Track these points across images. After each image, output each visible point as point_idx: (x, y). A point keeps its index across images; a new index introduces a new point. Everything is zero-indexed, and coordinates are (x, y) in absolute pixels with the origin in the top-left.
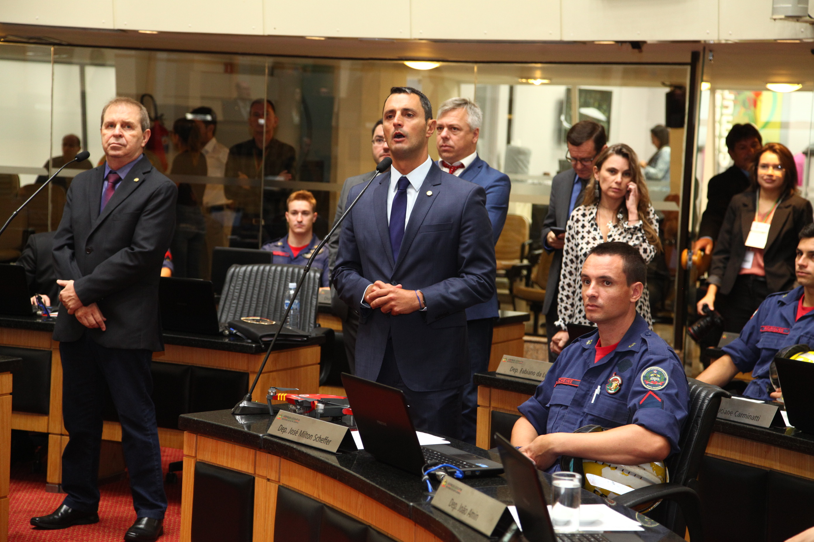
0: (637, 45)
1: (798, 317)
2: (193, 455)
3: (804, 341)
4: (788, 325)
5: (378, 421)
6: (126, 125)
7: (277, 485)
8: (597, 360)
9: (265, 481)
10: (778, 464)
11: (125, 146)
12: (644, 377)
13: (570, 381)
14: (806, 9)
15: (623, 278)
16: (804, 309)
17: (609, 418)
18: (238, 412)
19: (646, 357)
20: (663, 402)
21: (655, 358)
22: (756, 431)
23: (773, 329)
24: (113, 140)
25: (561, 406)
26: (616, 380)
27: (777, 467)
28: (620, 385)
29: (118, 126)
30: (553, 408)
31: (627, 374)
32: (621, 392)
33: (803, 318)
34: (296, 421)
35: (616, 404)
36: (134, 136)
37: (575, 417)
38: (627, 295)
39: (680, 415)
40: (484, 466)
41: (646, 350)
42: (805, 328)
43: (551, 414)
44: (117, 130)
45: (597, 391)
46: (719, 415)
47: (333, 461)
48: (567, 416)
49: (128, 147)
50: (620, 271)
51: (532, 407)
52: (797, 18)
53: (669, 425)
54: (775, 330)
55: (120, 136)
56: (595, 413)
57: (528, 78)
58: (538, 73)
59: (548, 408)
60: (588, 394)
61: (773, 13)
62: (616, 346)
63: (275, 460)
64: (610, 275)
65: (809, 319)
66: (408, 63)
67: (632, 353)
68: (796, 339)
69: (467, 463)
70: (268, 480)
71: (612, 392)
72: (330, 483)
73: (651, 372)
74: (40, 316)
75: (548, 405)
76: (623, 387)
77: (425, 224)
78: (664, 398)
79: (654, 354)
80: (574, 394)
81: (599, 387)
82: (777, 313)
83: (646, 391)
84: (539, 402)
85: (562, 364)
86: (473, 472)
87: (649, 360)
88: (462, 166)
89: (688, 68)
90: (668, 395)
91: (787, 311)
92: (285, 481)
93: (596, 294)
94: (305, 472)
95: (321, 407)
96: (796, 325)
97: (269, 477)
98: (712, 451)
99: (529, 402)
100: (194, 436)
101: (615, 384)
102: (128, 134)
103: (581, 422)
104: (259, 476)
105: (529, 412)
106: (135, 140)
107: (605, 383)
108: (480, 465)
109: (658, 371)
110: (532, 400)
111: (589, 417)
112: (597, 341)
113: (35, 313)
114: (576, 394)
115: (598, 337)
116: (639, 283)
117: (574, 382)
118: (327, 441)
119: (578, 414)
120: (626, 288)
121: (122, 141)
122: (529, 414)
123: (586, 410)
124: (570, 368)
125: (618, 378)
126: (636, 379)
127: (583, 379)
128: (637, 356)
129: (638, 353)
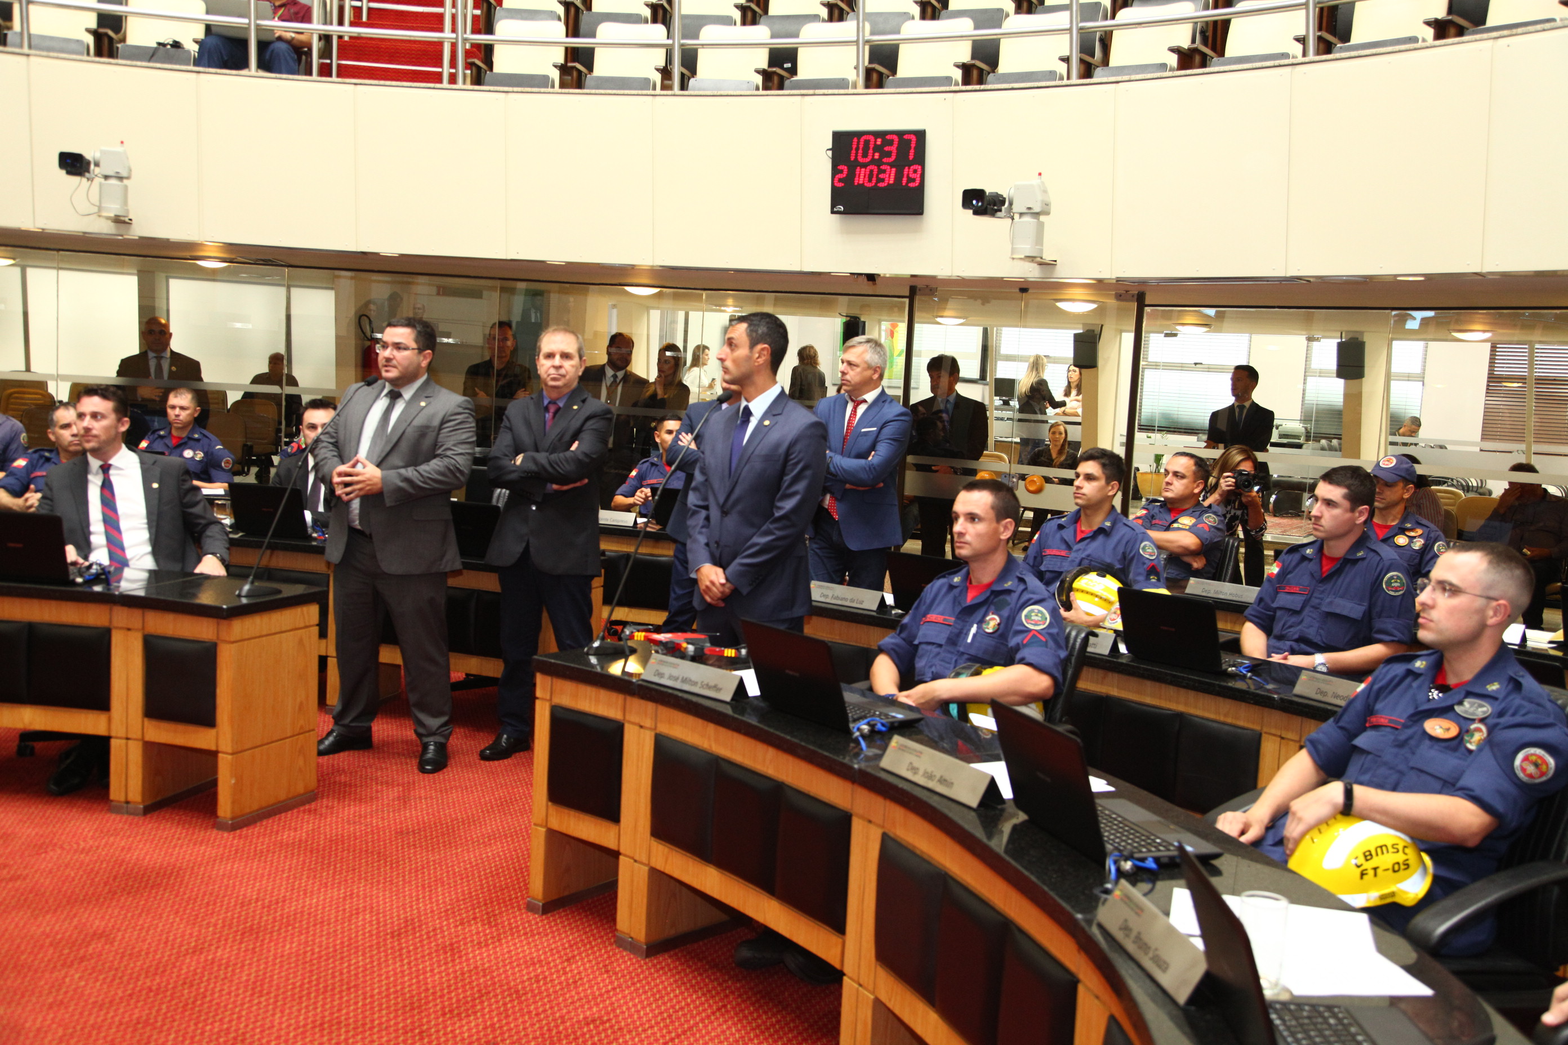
0: (871, 278)
1: (1078, 539)
2: (548, 697)
3: (1086, 563)
4: (1069, 547)
5: (787, 671)
6: (565, 356)
7: (653, 734)
8: (971, 598)
9: (637, 728)
10: (1116, 689)
11: (564, 376)
12: (1026, 616)
13: (940, 618)
14: (1041, 250)
15: (991, 514)
16: (1082, 532)
17: (987, 657)
18: (591, 652)
19: (1026, 596)
20: (1046, 642)
21: (1036, 597)
22: (1095, 658)
23: (1055, 552)
24: (552, 371)
25: (933, 644)
26: (993, 619)
27: (1115, 692)
28: (999, 624)
29: (558, 357)
30: (923, 646)
31: (1005, 613)
32: (999, 632)
33: (1082, 540)
34: (675, 666)
35: (993, 643)
36: (573, 366)
37: (949, 655)
38: (996, 532)
39: (1063, 654)
40: (900, 716)
41: (1026, 589)
42: (1085, 550)
43: (920, 651)
44: (557, 361)
45: (974, 629)
46: (1089, 649)
47: (728, 711)
48: (943, 655)
50: (988, 507)
51: (896, 645)
52: (1031, 258)
53: (1055, 665)
54: (1058, 553)
55: (560, 367)
56: (973, 652)
57: (721, 306)
58: (730, 301)
59: (917, 646)
60: (963, 633)
61: (1012, 253)
62: (990, 585)
63: (650, 706)
64: (977, 511)
65: (1088, 541)
66: (627, 288)
67: (1008, 592)
68: (1077, 561)
69: (881, 714)
70: (641, 727)
71: (990, 631)
72: (725, 734)
73: (1032, 611)
74: (315, 539)
75: (916, 642)
76: (1002, 626)
77: (757, 452)
78: (1047, 636)
79: (1033, 593)
80: (948, 632)
81: (975, 626)
82: (1058, 536)
83: (1029, 630)
84: (904, 639)
85: (928, 601)
86: (892, 723)
87: (1029, 600)
88: (865, 401)
89: (907, 301)
90: (1051, 635)
91: (1068, 534)
92: (664, 729)
93: (963, 531)
94: (691, 720)
95: (691, 648)
96: (1076, 547)
97: (642, 724)
98: (1082, 685)
99: (890, 639)
100: (548, 679)
101: (992, 624)
102: (568, 364)
103: (956, 661)
104: (630, 722)
105: (893, 649)
106: (573, 370)
107: (981, 622)
108: (894, 714)
109: (1039, 611)
110: (892, 637)
111: (966, 656)
112: (967, 578)
113: (310, 536)
114: (951, 632)
115: (968, 573)
116: (1009, 520)
117: (944, 619)
118: (716, 688)
119: (952, 653)
120: (994, 525)
121: (562, 371)
122: (892, 652)
123: (962, 649)
124: (938, 605)
125: (996, 617)
126: (1017, 618)
127: (957, 618)
128: (1015, 596)
129: (1014, 592)
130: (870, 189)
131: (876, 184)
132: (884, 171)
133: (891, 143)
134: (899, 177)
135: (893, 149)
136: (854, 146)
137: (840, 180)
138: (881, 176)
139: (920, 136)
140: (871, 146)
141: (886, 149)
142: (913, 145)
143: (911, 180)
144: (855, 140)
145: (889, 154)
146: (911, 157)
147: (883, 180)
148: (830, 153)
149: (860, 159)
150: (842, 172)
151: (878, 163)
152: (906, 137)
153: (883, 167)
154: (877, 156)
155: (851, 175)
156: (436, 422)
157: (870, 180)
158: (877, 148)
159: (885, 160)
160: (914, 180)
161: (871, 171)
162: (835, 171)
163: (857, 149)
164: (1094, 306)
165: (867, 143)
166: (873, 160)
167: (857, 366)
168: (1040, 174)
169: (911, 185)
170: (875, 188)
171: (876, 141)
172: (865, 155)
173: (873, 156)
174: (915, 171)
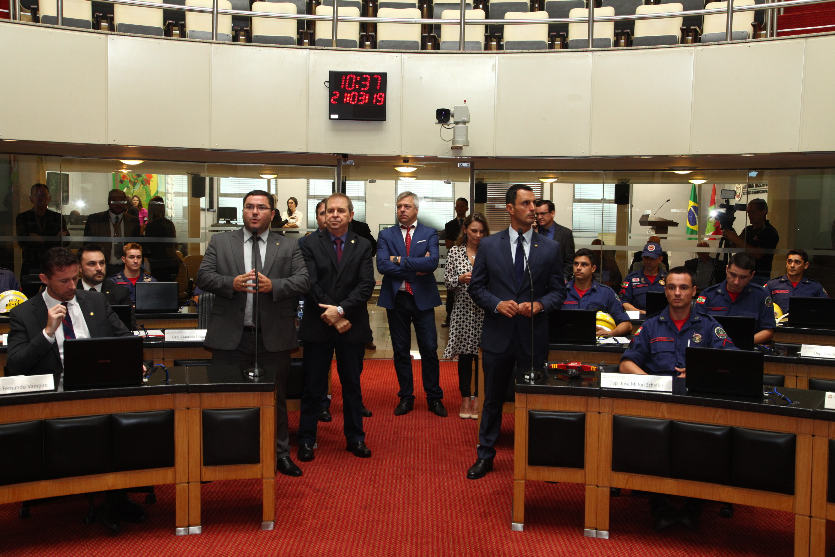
6: (341, 210)
7: (610, 416)
8: (680, 327)
11: (340, 222)
12: (717, 333)
13: (664, 339)
19: (712, 323)
20: (733, 344)
24: (332, 219)
26: (698, 336)
28: (701, 338)
29: (336, 211)
31: (703, 332)
32: (703, 342)
36: (345, 216)
44: (336, 213)
49: (342, 223)
55: (338, 217)
60: (681, 344)
62: (687, 319)
64: (686, 283)
65: (587, 295)
67: (699, 322)
71: (698, 342)
73: (718, 330)
76: (704, 339)
77: (537, 262)
79: (714, 321)
83: (722, 340)
88: (413, 227)
97: (601, 412)
101: (697, 338)
102: (342, 215)
107: (691, 338)
109: (721, 330)
116: (695, 287)
117: (667, 339)
118: (659, 386)
121: (339, 219)
129: (703, 321)
130: (354, 105)
131: (357, 103)
132: (362, 96)
133: (366, 79)
134: (371, 99)
135: (368, 83)
136: (343, 81)
137: (334, 100)
138: (360, 98)
139: (384, 76)
140: (354, 81)
141: (363, 83)
142: (379, 82)
143: (378, 101)
144: (344, 77)
145: (365, 86)
146: (378, 88)
147: (361, 101)
148: (327, 84)
149: (347, 88)
150: (335, 95)
151: (358, 90)
152: (375, 76)
153: (361, 93)
154: (357, 87)
155: (342, 97)
156: (290, 255)
157: (353, 101)
158: (357, 82)
159: (362, 89)
160: (380, 101)
161: (354, 95)
162: (331, 95)
163: (345, 82)
164: (415, 169)
165: (351, 79)
166: (355, 89)
167: (410, 207)
168: (465, 101)
169: (379, 104)
170: (356, 105)
171: (356, 78)
172: (350, 86)
173: (355, 86)
174: (381, 96)
